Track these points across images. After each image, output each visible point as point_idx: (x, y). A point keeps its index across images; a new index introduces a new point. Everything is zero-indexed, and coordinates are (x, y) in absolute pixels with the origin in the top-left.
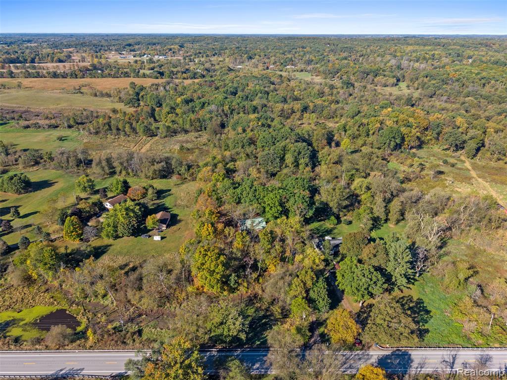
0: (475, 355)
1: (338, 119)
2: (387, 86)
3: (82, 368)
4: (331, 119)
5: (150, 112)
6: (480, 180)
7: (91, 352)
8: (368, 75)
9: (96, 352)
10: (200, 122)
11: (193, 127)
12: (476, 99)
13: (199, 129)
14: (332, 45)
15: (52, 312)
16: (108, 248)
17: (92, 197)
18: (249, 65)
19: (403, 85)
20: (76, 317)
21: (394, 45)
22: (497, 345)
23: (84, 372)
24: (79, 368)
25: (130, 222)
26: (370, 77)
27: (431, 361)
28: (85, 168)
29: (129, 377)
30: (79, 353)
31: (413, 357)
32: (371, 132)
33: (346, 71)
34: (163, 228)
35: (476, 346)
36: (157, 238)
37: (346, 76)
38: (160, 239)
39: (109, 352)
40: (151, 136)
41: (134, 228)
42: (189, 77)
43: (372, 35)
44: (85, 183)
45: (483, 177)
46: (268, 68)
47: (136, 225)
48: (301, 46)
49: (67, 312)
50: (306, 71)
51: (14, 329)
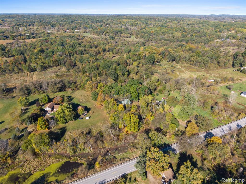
0: (227, 127)
1: (120, 54)
2: (128, 38)
3: (104, 179)
4: (117, 54)
5: (24, 59)
6: (187, 71)
7: (102, 172)
8: (118, 33)
9: (104, 171)
10: (58, 61)
11: (54, 64)
12: (165, 41)
13: (57, 65)
14: (90, 19)
15: (63, 164)
16: (65, 128)
17: (29, 107)
18: (54, 30)
19: (133, 37)
20: (78, 162)
21: (118, 19)
22: (229, 122)
23: (107, 180)
24: (103, 180)
25: (72, 113)
26: (119, 34)
27: (218, 132)
28: (7, 94)
29: (128, 175)
30: (96, 174)
31: (212, 133)
32: (141, 58)
33: (107, 32)
34: (86, 113)
35: (225, 124)
36: (87, 118)
37: (108, 34)
38: (89, 118)
39: (110, 169)
40: (32, 72)
41: (75, 115)
42: (26, 38)
43: (103, 14)
44: (24, 101)
45: (187, 70)
46: (66, 32)
47: (75, 114)
48: (76, 20)
49: (71, 162)
50: (86, 32)
51: (49, 178)
